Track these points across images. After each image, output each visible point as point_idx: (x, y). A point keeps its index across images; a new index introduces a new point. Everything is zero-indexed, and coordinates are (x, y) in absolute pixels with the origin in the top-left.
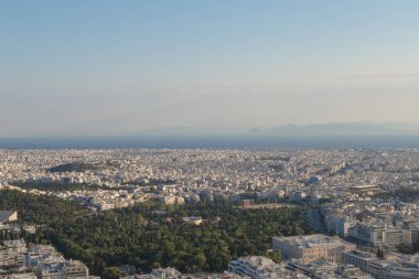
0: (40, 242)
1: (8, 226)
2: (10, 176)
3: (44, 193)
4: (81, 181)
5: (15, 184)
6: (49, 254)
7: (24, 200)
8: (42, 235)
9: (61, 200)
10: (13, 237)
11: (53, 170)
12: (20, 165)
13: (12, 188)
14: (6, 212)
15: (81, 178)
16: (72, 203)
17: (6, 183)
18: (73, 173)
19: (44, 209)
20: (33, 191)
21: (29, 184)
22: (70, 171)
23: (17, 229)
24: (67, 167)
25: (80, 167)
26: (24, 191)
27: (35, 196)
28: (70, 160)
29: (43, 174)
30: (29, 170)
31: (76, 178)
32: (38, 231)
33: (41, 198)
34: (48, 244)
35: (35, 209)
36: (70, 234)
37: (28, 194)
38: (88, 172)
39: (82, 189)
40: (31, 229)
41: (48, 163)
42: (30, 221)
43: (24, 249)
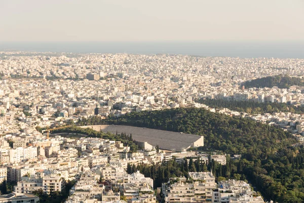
0: (232, 177)
1: (192, 154)
2: (195, 91)
3: (237, 114)
4: (284, 100)
5: (201, 101)
6: (244, 193)
7: (213, 122)
8: (235, 168)
9: (259, 124)
10: (199, 167)
11: (248, 85)
12: (207, 77)
13: (198, 105)
14: (190, 136)
15: (285, 96)
16: (272, 129)
17: (190, 99)
18: (275, 90)
19: (236, 135)
20: (223, 111)
21: (219, 102)
22: (270, 86)
23: (204, 159)
24: (265, 82)
25: (284, 82)
26: (213, 110)
27: (227, 117)
28: (271, 73)
29: (236, 90)
30: (218, 84)
31: (277, 96)
32: (230, 162)
33: (233, 121)
34: (242, 179)
35: (226, 135)
36: (269, 170)
37: (217, 115)
38: (293, 88)
39: (285, 111)
40: (221, 159)
41: (242, 76)
42: (223, 150)
43: (213, 184)
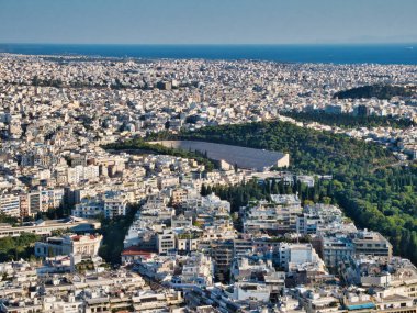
0: (321, 200)
1: (275, 174)
2: (281, 102)
3: (328, 128)
4: (384, 113)
5: (287, 114)
6: (334, 218)
7: (300, 138)
8: (324, 190)
9: (353, 140)
10: (283, 189)
11: (342, 95)
12: (295, 86)
13: (283, 119)
14: (274, 153)
15: (386, 108)
16: (369, 147)
17: (275, 112)
18: (373, 101)
19: (327, 152)
20: (313, 125)
21: (309, 115)
22: (368, 97)
23: (289, 179)
24: (364, 92)
25: (384, 92)
26: (300, 124)
27: (316, 132)
28: (369, 81)
29: (328, 102)
30: (308, 95)
31: (377, 108)
32: (319, 183)
33: (322, 137)
34: (332, 203)
35: (314, 152)
36: (364, 193)
37: (305, 130)
38: (395, 99)
39: (385, 125)
40: (308, 180)
41: (335, 84)
42: (308, 169)
43: (298, 209)
